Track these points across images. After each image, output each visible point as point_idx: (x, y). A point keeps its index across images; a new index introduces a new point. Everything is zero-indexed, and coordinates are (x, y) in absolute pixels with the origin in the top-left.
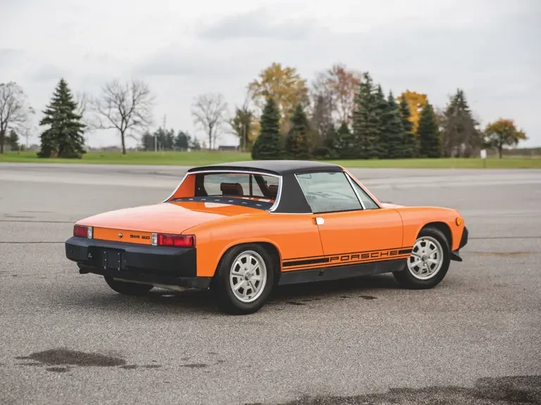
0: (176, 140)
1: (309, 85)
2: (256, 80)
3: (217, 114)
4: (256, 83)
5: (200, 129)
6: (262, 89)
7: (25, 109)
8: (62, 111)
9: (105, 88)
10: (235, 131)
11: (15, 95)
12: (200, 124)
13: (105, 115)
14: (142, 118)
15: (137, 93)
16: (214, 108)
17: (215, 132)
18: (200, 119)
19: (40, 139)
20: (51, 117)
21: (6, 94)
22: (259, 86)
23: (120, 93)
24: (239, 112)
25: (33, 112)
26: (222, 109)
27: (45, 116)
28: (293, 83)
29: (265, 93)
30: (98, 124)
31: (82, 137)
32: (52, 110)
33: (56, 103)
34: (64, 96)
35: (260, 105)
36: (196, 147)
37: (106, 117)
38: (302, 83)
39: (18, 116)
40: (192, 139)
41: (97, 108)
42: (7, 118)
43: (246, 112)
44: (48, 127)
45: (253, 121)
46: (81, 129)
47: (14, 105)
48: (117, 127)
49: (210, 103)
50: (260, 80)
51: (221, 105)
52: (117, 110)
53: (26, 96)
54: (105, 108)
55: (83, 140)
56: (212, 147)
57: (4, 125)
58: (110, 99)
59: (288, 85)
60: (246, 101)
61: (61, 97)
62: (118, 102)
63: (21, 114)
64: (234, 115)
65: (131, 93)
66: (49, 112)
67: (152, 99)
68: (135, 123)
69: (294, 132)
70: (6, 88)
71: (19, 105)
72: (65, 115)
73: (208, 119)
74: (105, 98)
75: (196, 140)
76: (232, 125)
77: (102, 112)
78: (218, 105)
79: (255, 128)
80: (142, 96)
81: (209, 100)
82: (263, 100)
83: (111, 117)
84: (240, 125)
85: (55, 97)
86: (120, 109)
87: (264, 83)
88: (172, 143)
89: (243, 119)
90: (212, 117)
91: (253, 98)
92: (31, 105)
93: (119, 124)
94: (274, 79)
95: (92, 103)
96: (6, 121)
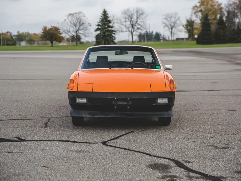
0: (154, 36)
1: (223, 6)
2: (196, 5)
3: (175, 23)
4: (196, 6)
5: (167, 31)
6: (199, 9)
7: (87, 24)
8: (105, 24)
9: (124, 12)
10: (186, 31)
11: (82, 18)
12: (166, 28)
13: (124, 25)
14: (141, 26)
15: (139, 14)
16: (173, 20)
17: (174, 32)
18: (167, 26)
19: (95, 38)
20: (100, 27)
21: (78, 17)
22: (198, 7)
23: (130, 14)
24: (188, 21)
25: (90, 25)
26: (177, 20)
27: (97, 27)
28: (215, 5)
29: (201, 11)
30: (121, 30)
31: (114, 37)
32: (100, 24)
33: (102, 21)
34: (105, 17)
35: (198, 17)
36: (164, 39)
37: (124, 27)
38: (220, 5)
39: (84, 27)
40: (162, 36)
41: (120, 22)
42: (79, 29)
43: (191, 20)
44: (98, 32)
45: (195, 25)
46: (114, 32)
47: (81, 23)
48: (129, 31)
49: (171, 17)
50: (198, 5)
51: (176, 19)
52: (129, 23)
53: (87, 18)
54: (124, 22)
55: (115, 38)
56: (173, 39)
57: (77, 32)
58: (126, 18)
59: (212, 6)
60: (191, 15)
61: (104, 18)
62: (130, 19)
63: (85, 26)
64: (185, 23)
65: (135, 14)
66: (99, 25)
67: (146, 16)
68: (138, 28)
69: (219, 30)
70: (78, 15)
71: (84, 22)
72: (106, 26)
73: (170, 25)
74: (123, 17)
75: (164, 36)
76: (184, 28)
77: (122, 24)
78: (175, 18)
79: (196, 29)
80: (141, 16)
81: (170, 16)
82: (200, 14)
83: (126, 26)
84: (189, 28)
85: (101, 18)
86: (131, 22)
87: (200, 6)
88: (152, 38)
89: (190, 25)
90: (172, 24)
91: (195, 13)
92: (90, 23)
93: (130, 29)
94: (205, 3)
95: (117, 20)
96: (78, 30)
